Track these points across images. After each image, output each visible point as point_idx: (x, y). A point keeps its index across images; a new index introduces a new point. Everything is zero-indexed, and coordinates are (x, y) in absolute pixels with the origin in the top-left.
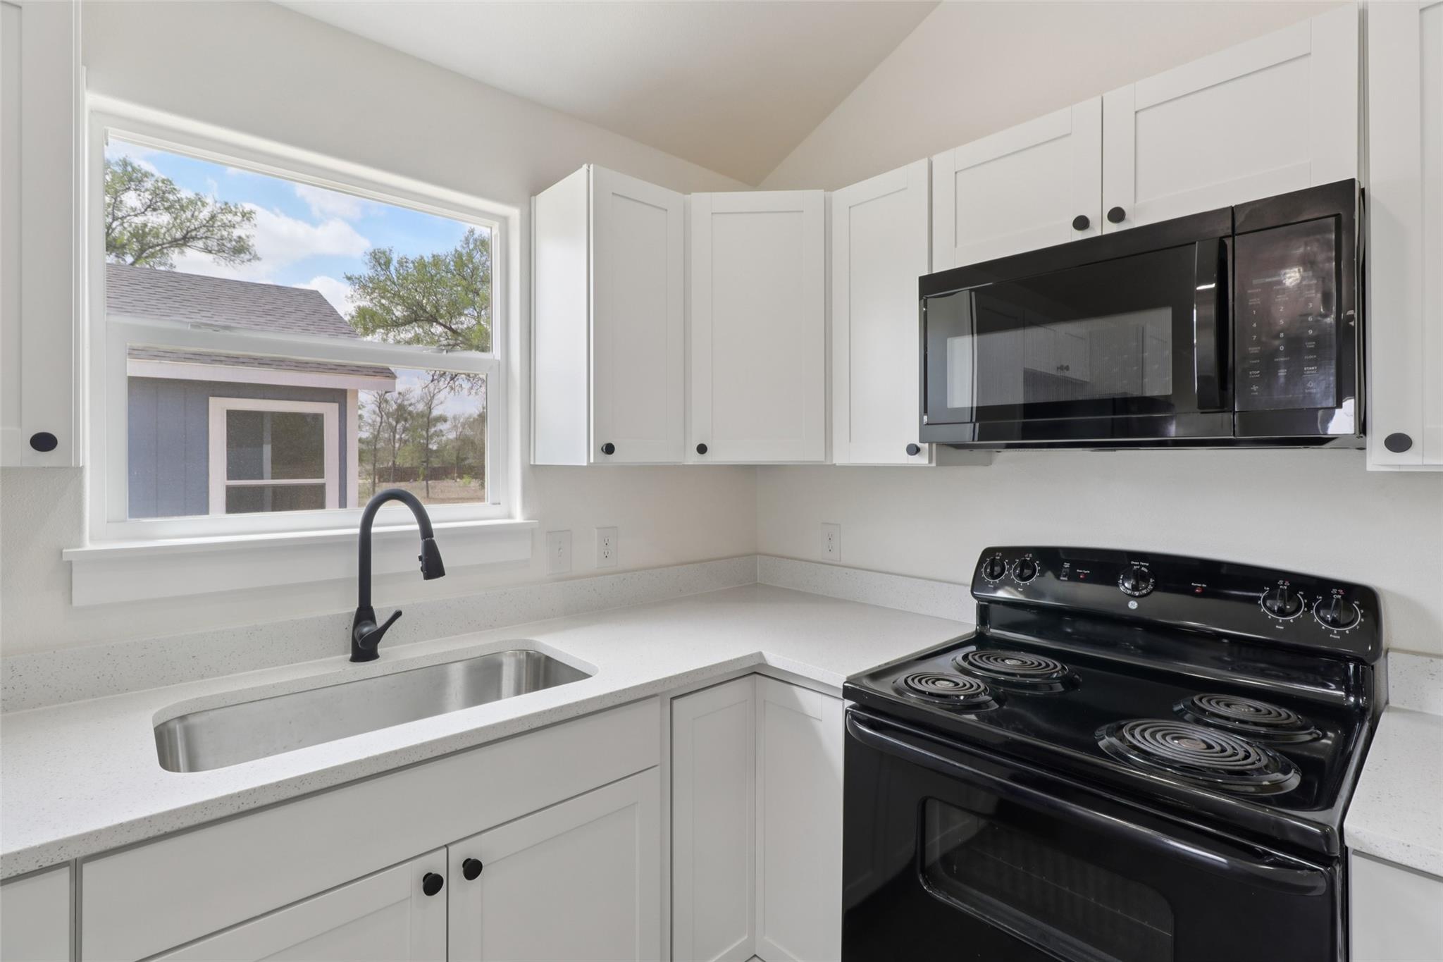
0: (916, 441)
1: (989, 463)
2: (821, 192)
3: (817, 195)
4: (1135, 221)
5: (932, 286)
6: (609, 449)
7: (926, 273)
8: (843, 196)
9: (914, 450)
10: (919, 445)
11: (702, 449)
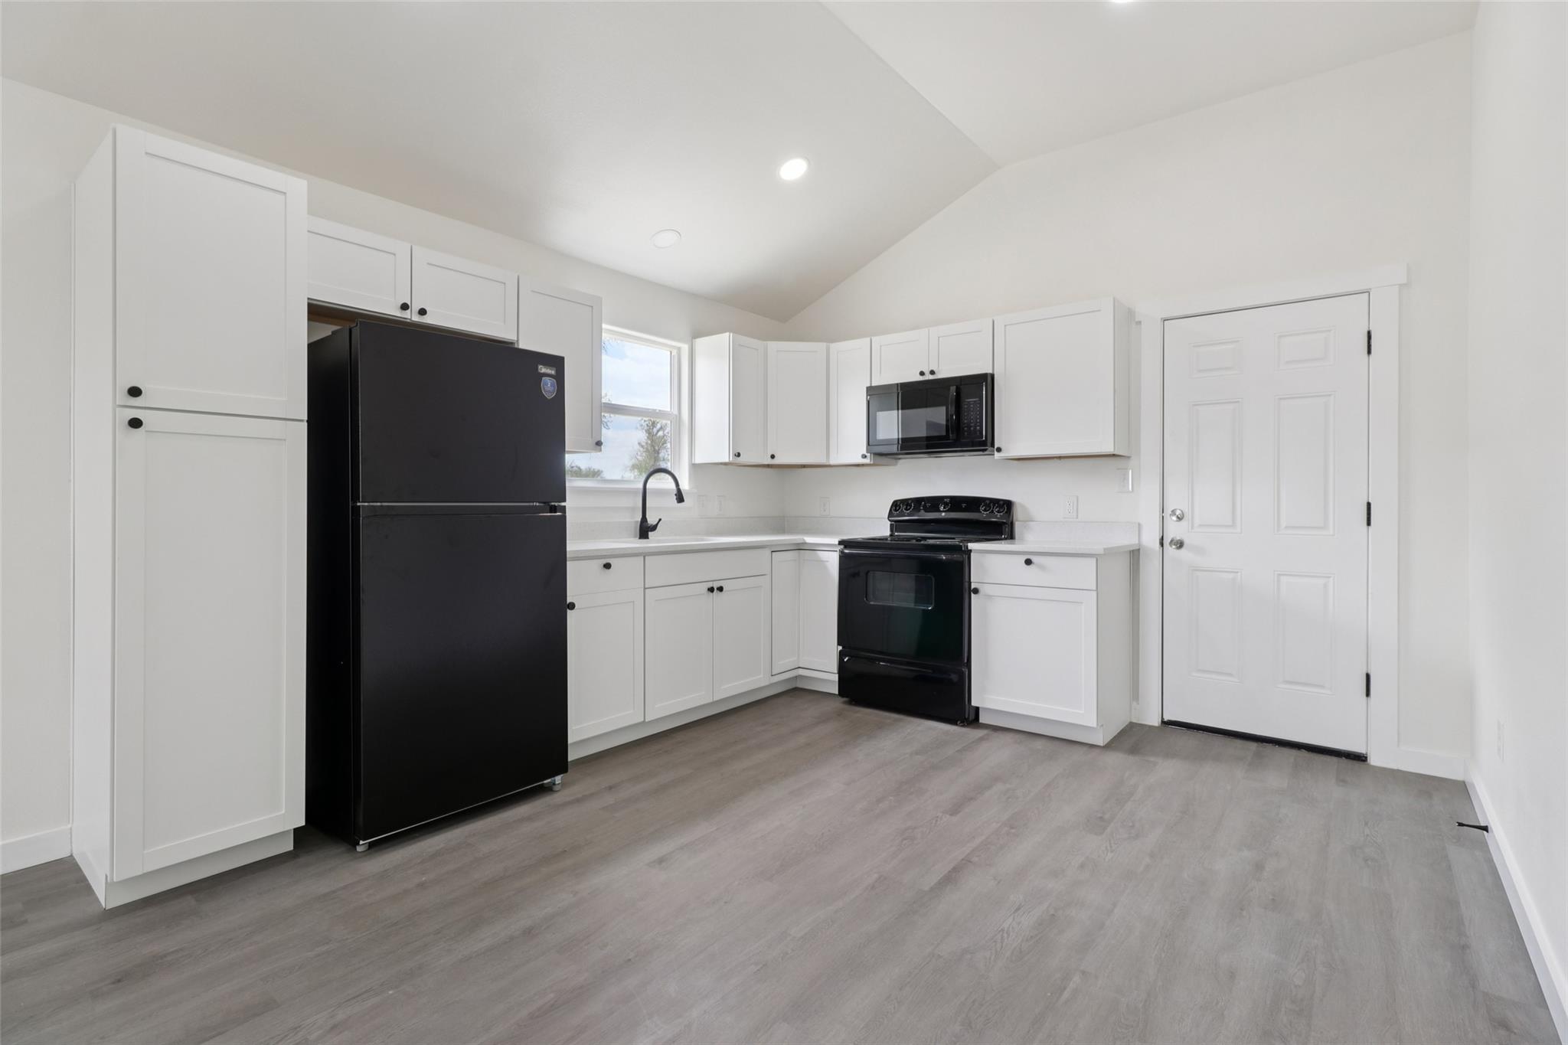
0: (865, 452)
1: (895, 465)
2: (825, 344)
3: (823, 345)
4: (940, 375)
5: (872, 391)
6: (739, 455)
7: (869, 385)
8: (834, 347)
9: (864, 457)
10: (867, 454)
11: (773, 457)
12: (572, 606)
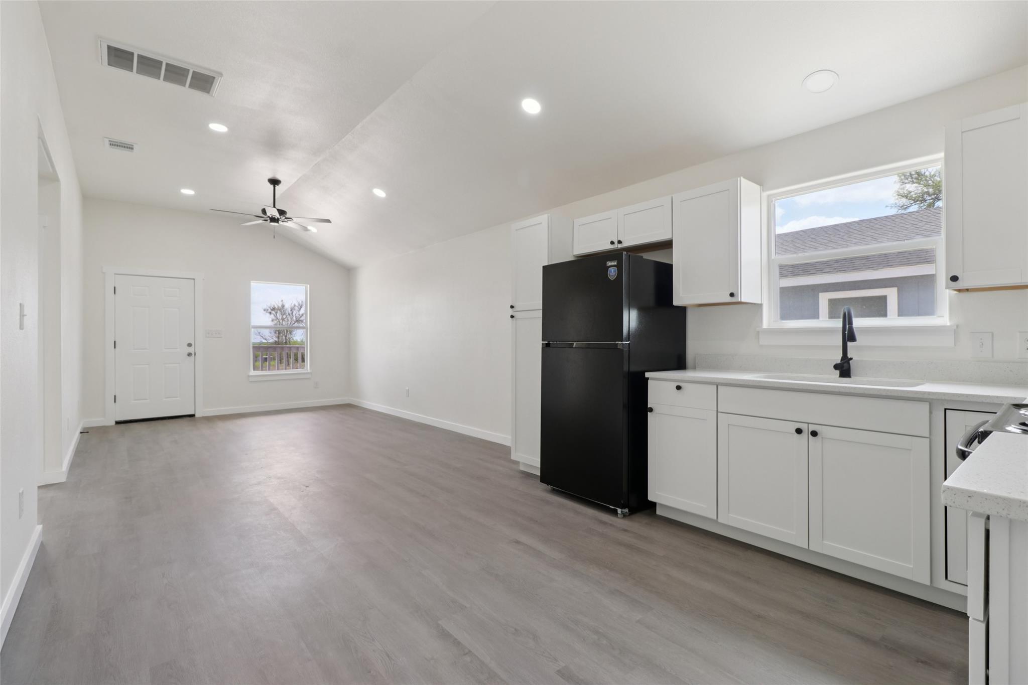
6: (956, 279)
12: (651, 410)
